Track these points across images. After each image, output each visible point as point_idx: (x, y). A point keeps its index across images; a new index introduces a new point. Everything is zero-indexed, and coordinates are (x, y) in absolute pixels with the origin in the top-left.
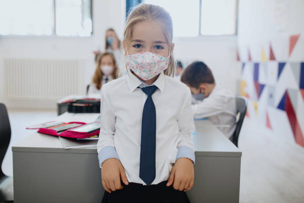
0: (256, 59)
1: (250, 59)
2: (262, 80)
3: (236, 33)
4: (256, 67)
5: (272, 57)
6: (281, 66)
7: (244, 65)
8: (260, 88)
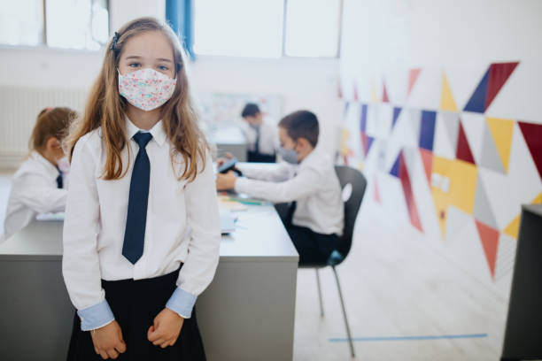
0: (364, 99)
1: (356, 97)
2: (370, 131)
3: (338, 56)
4: (364, 109)
5: (386, 99)
6: (397, 112)
7: (347, 105)
8: (368, 142)
